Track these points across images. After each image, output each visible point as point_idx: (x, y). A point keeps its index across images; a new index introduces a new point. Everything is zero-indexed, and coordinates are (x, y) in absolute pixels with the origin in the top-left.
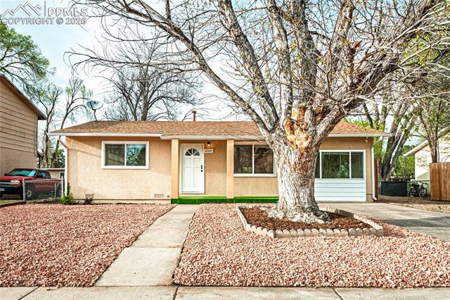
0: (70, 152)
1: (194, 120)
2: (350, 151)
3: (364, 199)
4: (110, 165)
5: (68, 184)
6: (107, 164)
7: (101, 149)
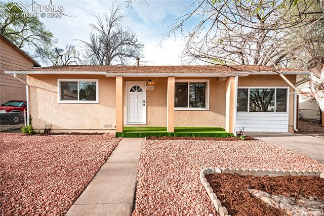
0: (31, 88)
1: (138, 65)
2: (275, 88)
3: (286, 131)
4: (65, 99)
5: (30, 116)
6: (62, 99)
7: (57, 86)
